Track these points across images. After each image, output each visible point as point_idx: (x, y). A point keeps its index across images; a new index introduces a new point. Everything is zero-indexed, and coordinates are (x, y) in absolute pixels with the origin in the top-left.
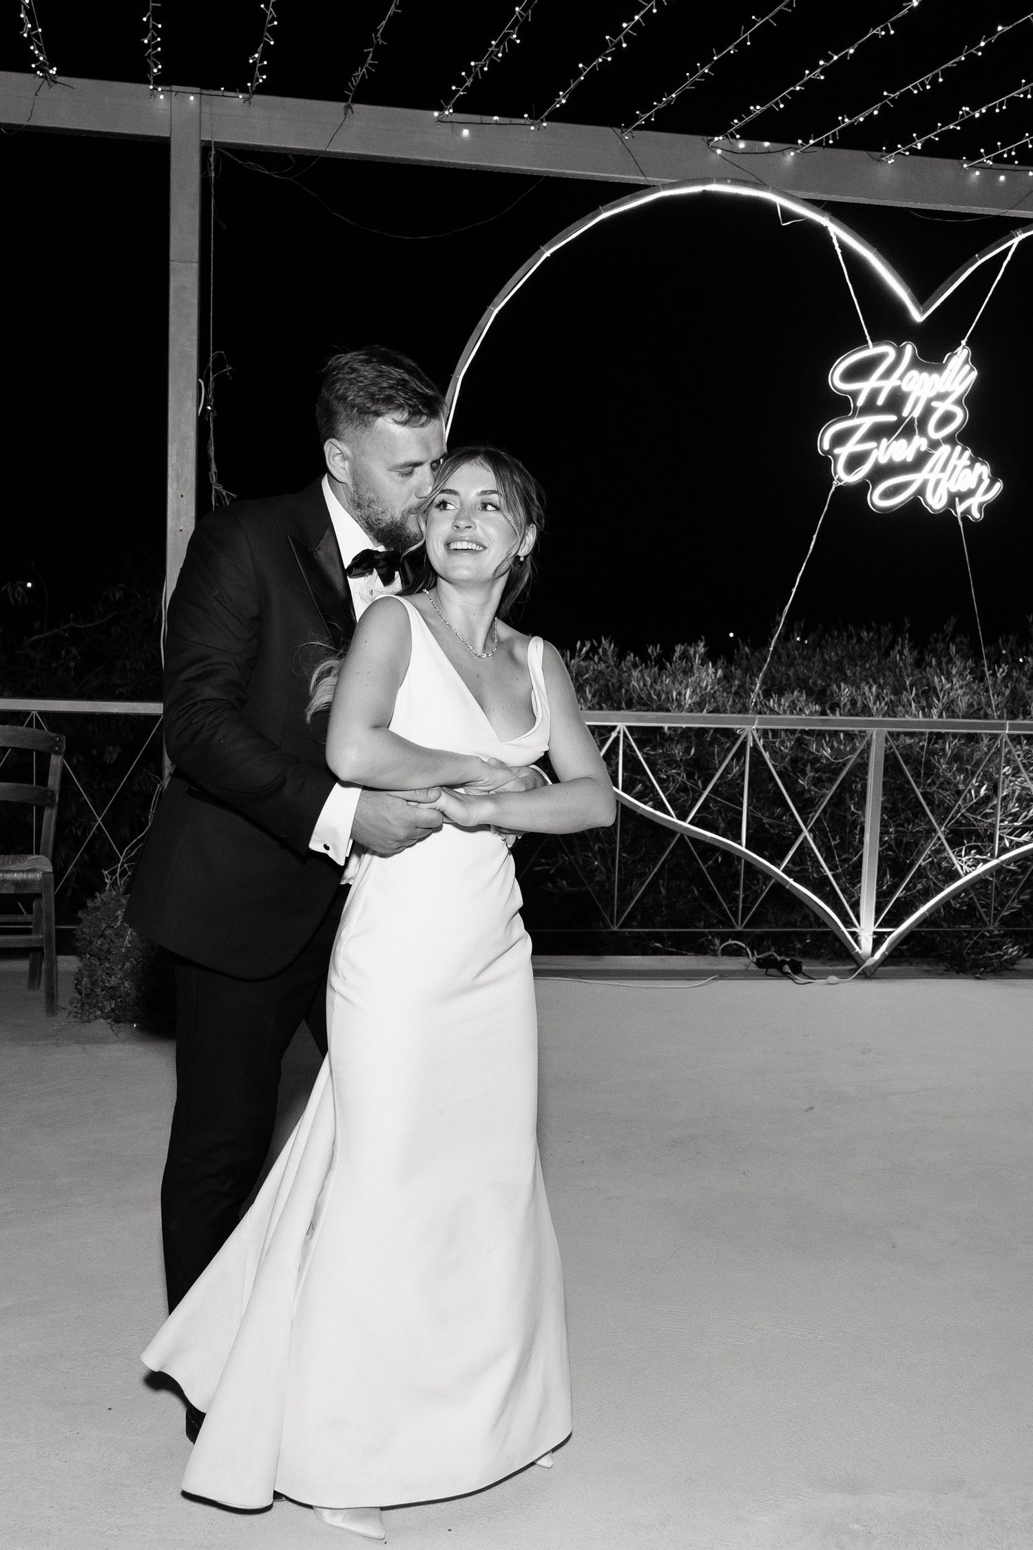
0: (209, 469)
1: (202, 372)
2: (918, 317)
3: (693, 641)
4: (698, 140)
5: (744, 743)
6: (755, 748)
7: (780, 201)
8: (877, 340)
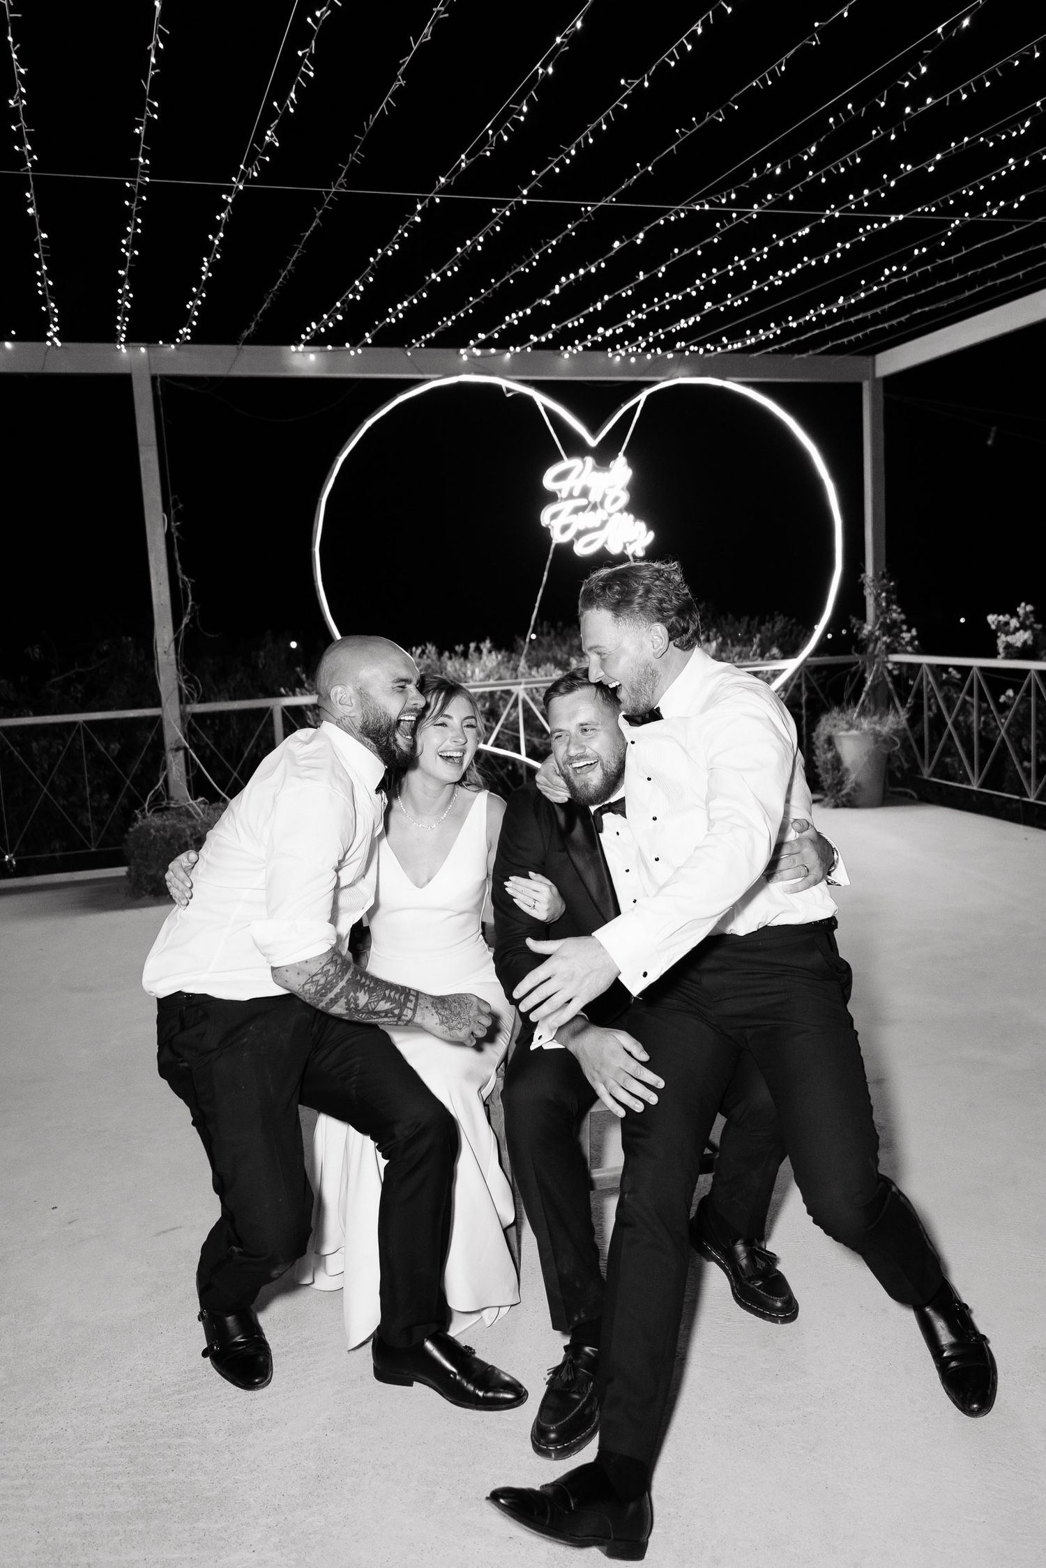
0: (176, 566)
1: (166, 509)
2: (592, 442)
3: (480, 640)
4: (451, 351)
5: (516, 700)
6: (525, 702)
7: (504, 383)
8: (569, 455)
